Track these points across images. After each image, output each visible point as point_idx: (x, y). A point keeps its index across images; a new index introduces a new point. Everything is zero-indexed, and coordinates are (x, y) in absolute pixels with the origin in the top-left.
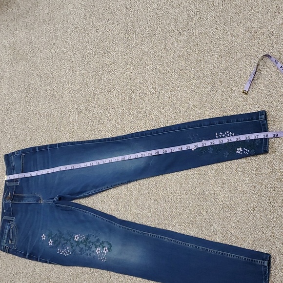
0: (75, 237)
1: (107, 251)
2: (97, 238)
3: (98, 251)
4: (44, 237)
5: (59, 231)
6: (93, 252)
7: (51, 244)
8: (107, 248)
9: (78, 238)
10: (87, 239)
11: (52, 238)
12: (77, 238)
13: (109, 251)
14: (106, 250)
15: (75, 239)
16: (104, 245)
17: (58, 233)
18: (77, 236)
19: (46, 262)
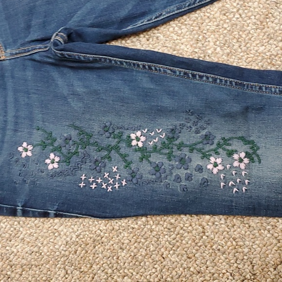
0: (133, 136)
1: (246, 161)
2: (204, 133)
3: (215, 165)
4: (26, 150)
5: (76, 128)
6: (200, 169)
7: (56, 165)
8: (243, 155)
9: (143, 139)
10: (171, 139)
11: (57, 150)
12: (138, 139)
13: (252, 160)
14: (241, 160)
15: (134, 143)
16: (230, 148)
17: (74, 133)
18: (139, 133)
19: (46, 215)
